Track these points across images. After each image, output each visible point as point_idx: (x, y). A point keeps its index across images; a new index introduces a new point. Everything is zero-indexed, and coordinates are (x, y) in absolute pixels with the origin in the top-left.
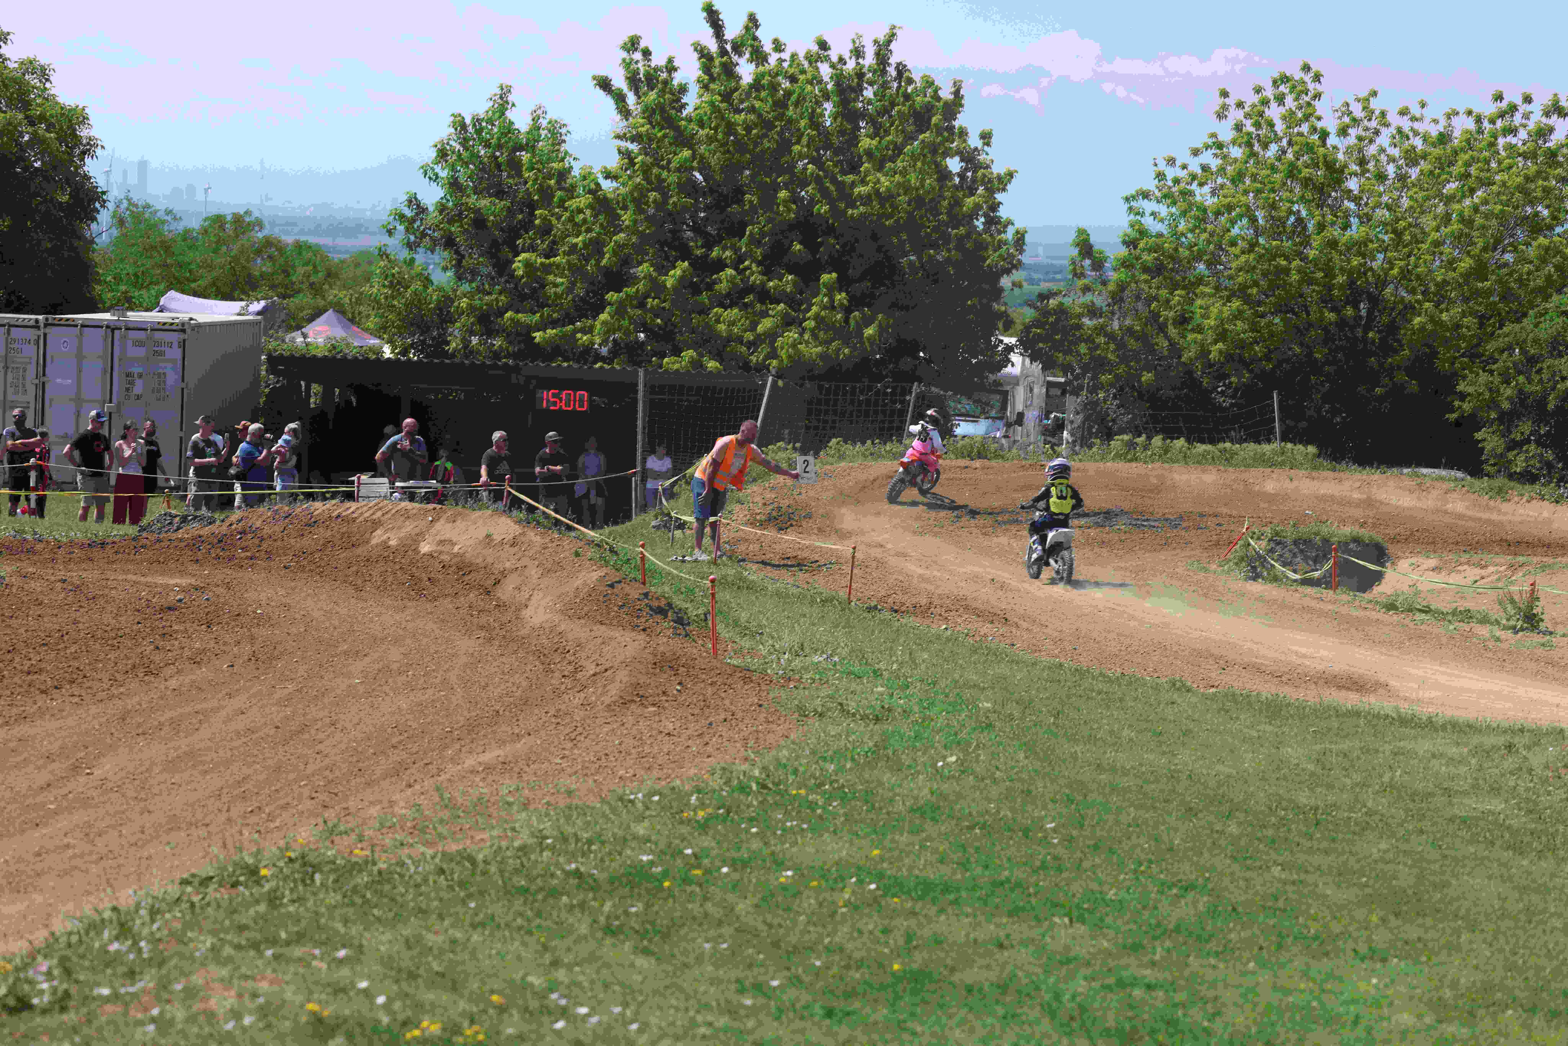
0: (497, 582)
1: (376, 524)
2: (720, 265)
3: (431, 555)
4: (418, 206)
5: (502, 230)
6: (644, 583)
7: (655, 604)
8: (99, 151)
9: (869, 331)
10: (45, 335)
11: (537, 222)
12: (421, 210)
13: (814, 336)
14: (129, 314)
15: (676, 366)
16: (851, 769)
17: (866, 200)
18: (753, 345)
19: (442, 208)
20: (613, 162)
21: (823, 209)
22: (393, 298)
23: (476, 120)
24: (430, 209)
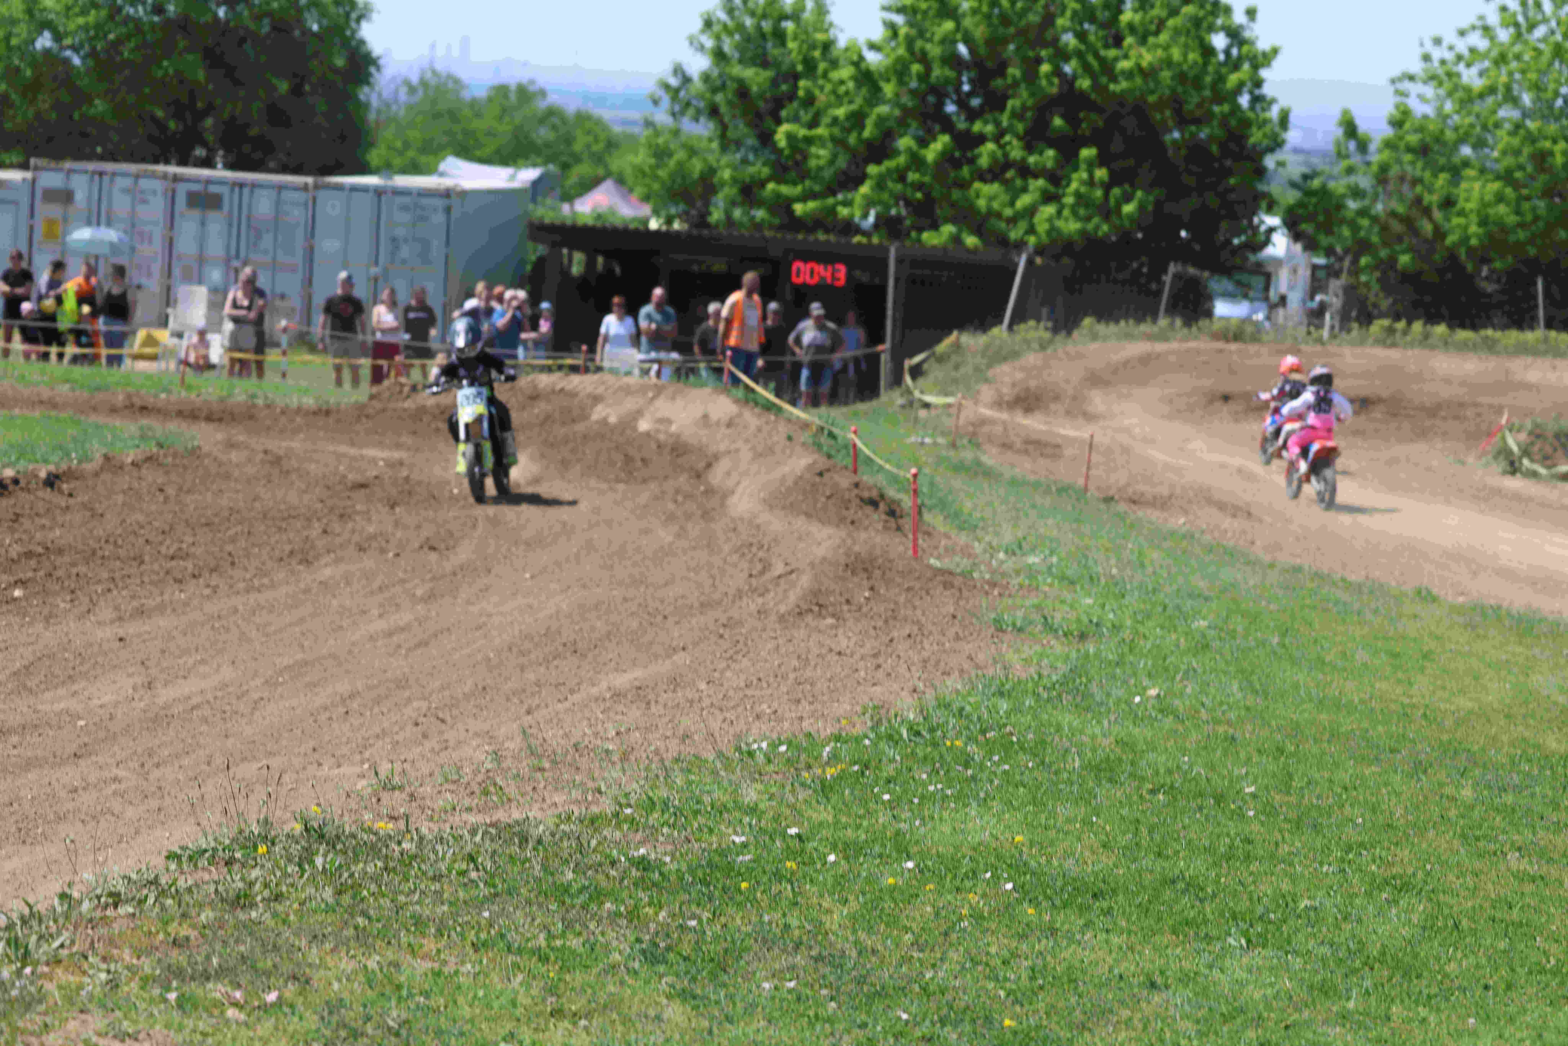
0: (709, 465)
1: (597, 399)
2: (981, 139)
3: (648, 434)
4: (684, 76)
5: (766, 100)
6: (855, 471)
7: (866, 494)
9: (1129, 208)
10: (314, 198)
11: (801, 93)
12: (686, 80)
13: (1074, 212)
14: (397, 178)
15: (934, 241)
17: (1128, 75)
18: (1013, 221)
19: (706, 78)
20: (878, 33)
21: (1085, 84)
22: (658, 167)
24: (696, 79)
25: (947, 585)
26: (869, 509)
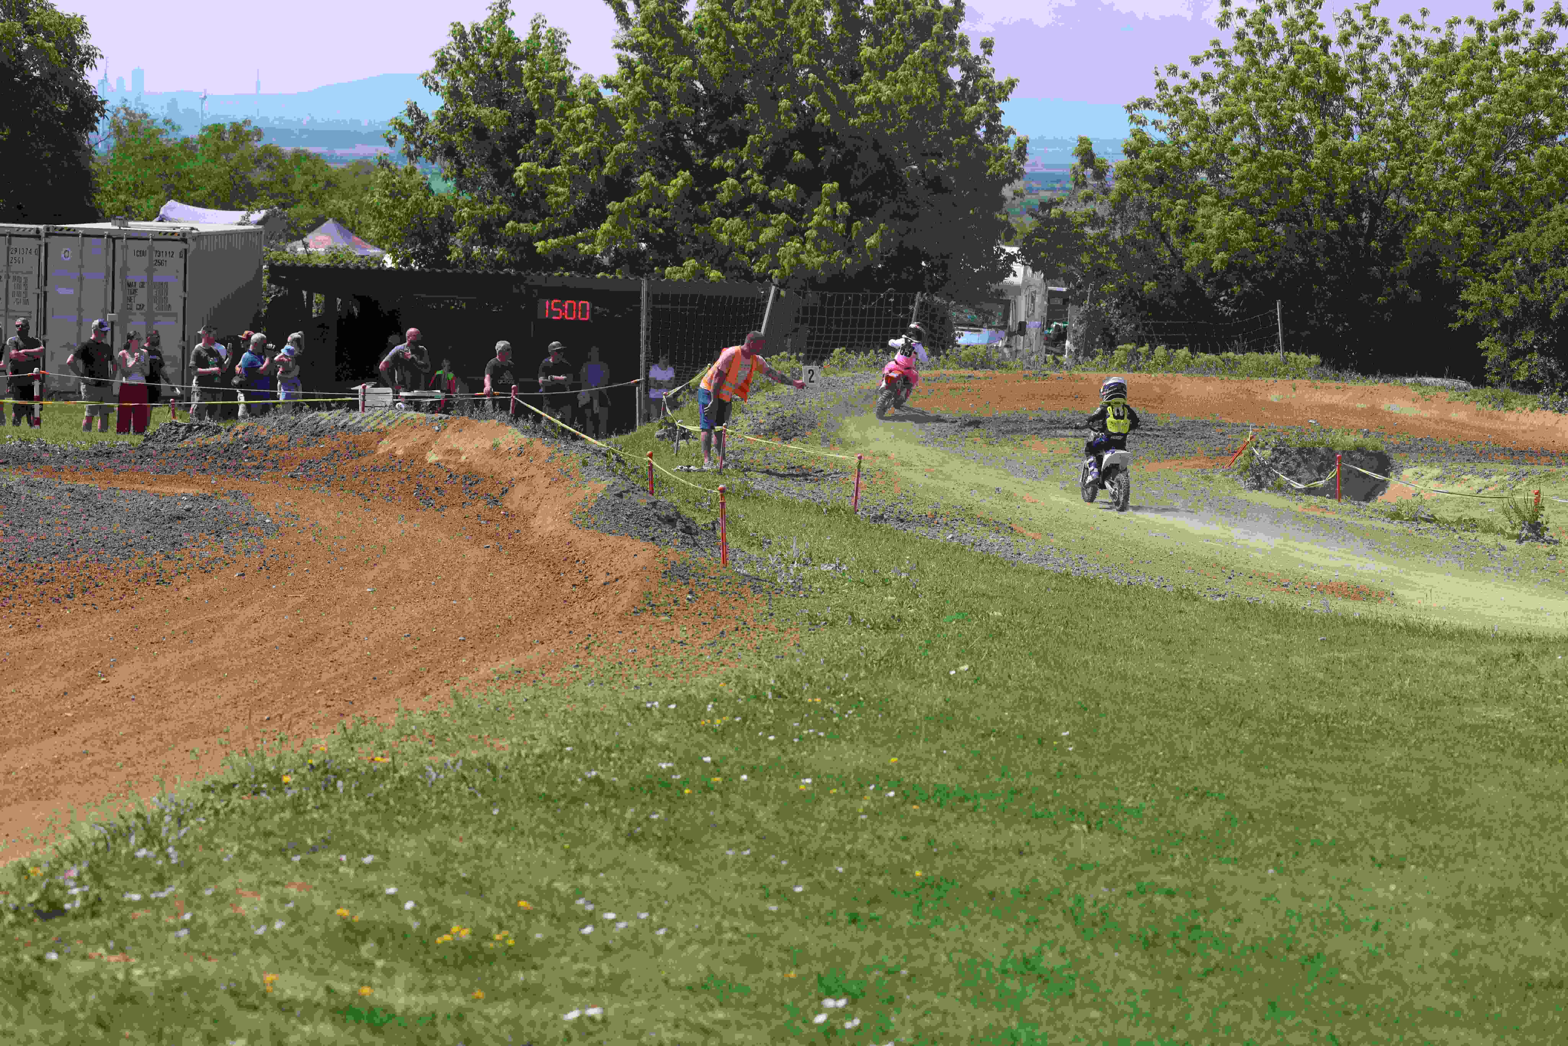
0: (505, 492)
1: (382, 434)
2: (721, 174)
3: (437, 464)
4: (419, 115)
5: (502, 139)
6: (652, 493)
7: (664, 513)
8: (98, 60)
9: (871, 241)
10: (46, 245)
11: (538, 131)
12: (422, 120)
13: (816, 246)
14: (130, 223)
15: (678, 276)
16: (866, 678)
17: (867, 109)
19: (442, 117)
20: (613, 70)
21: (824, 118)
22: (394, 207)
23: (476, 29)
24: (431, 118)
25: (756, 589)
26: (667, 528)
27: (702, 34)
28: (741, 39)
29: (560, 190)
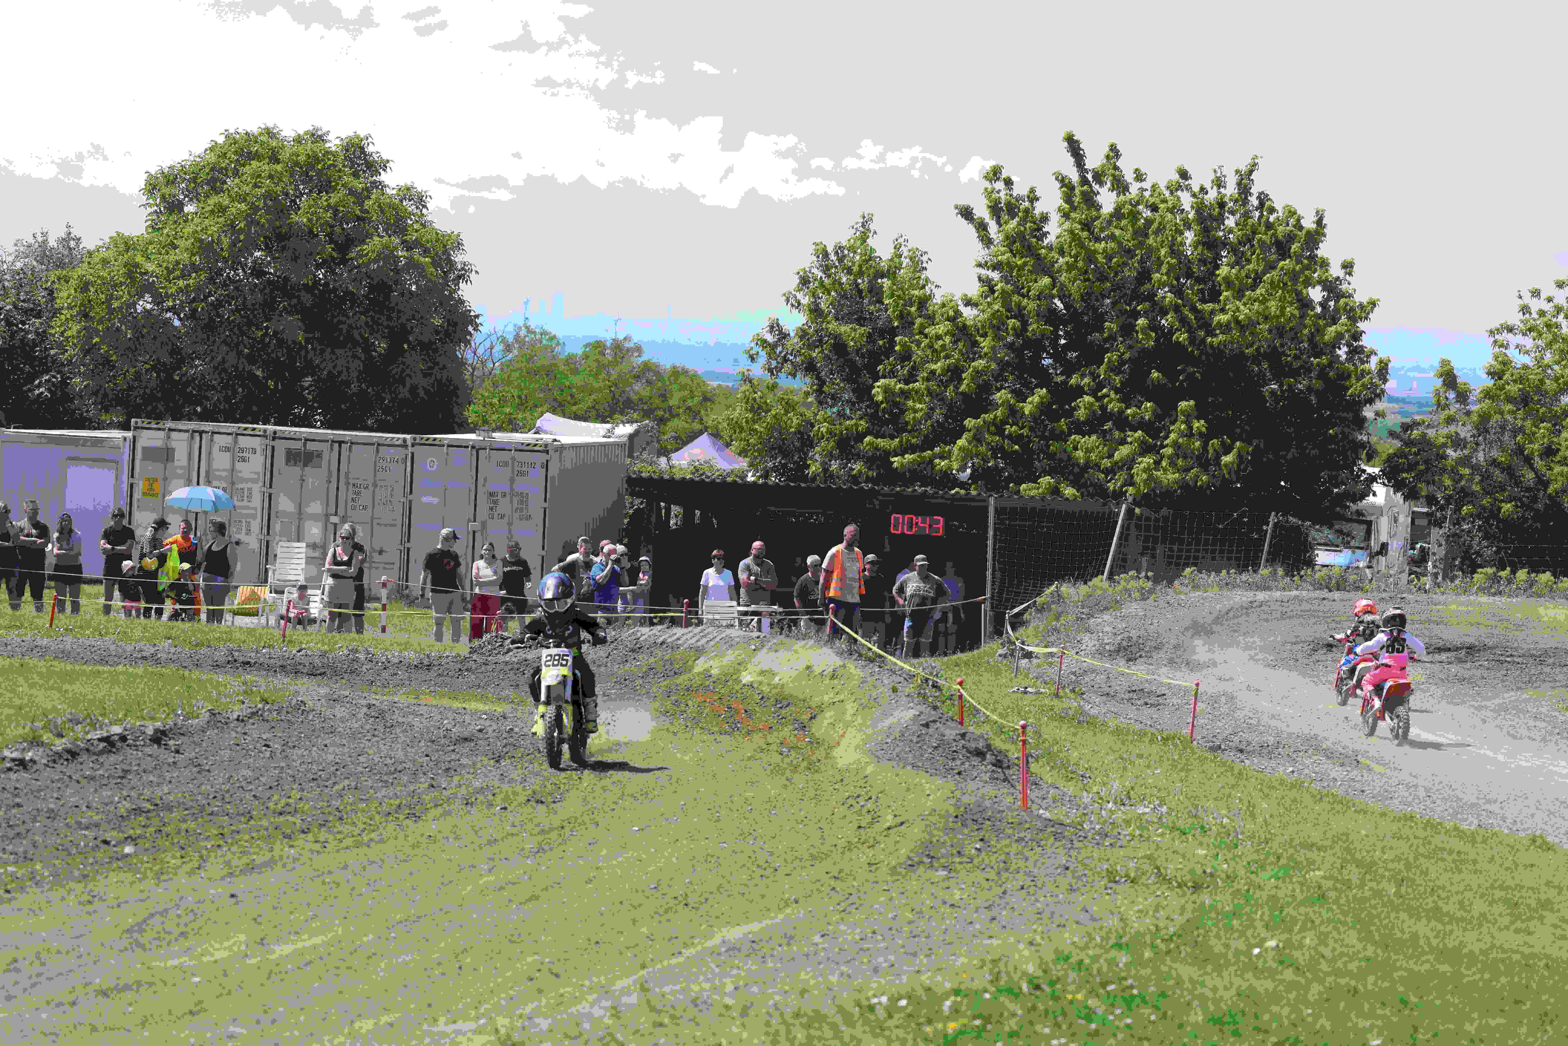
0: (813, 717)
1: (699, 651)
2: (1079, 391)
3: (751, 685)
4: (781, 332)
5: (863, 356)
6: (961, 723)
7: (973, 745)
8: (473, 276)
9: (1228, 459)
10: (412, 454)
11: (897, 348)
12: (783, 336)
13: (1173, 464)
14: (494, 435)
15: (1033, 493)
17: (1226, 328)
18: (1110, 472)
19: (803, 334)
20: (974, 289)
21: (1182, 337)
22: (754, 422)
23: (839, 249)
24: (792, 334)
25: (1057, 836)
26: (975, 761)
27: (1062, 253)
28: (1101, 259)
29: (919, 406)
